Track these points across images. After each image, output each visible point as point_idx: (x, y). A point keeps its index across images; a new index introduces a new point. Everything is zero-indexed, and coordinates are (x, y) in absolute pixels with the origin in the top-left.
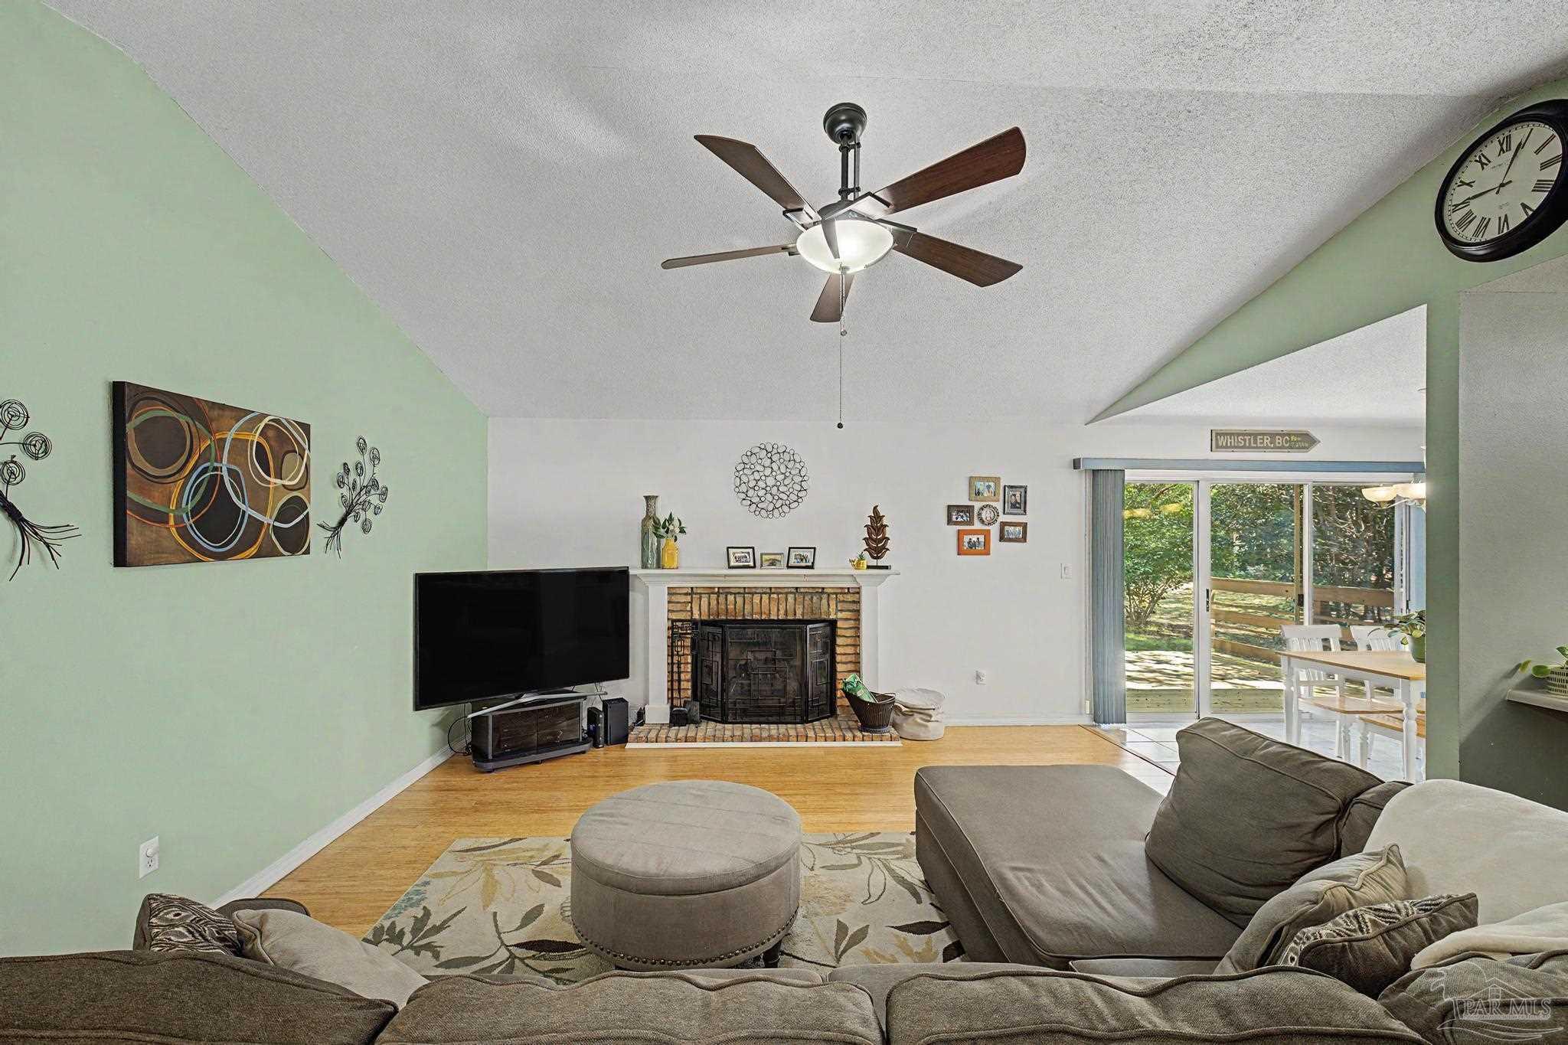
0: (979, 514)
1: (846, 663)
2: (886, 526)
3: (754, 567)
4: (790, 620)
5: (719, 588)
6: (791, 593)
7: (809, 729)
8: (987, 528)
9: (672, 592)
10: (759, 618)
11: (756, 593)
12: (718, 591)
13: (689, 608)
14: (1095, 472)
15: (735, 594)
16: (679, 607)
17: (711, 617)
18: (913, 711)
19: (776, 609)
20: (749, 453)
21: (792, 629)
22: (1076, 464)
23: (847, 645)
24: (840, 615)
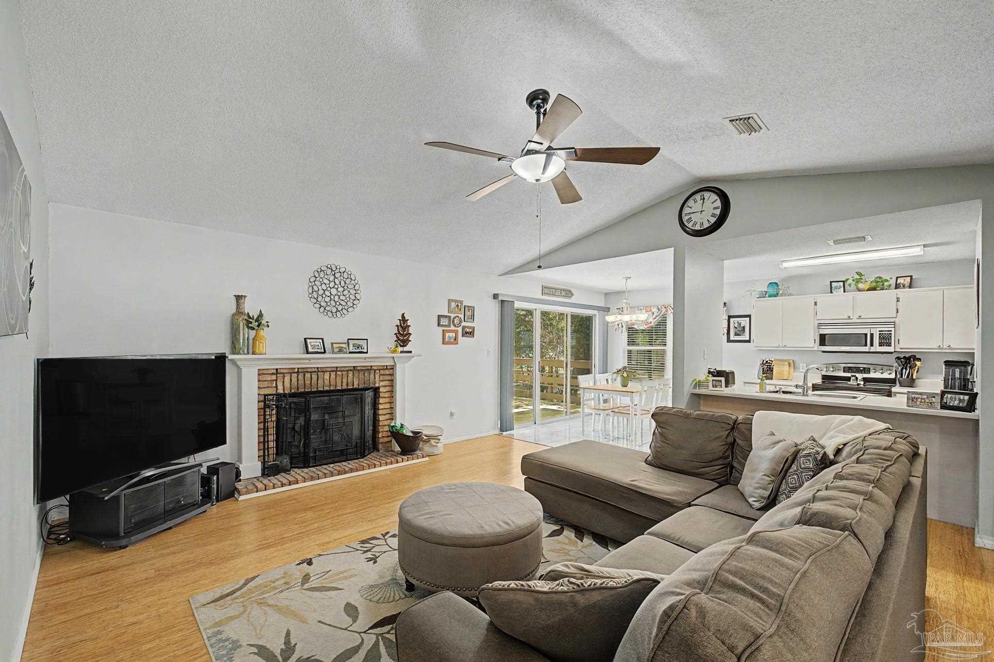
0: (453, 321)
1: (385, 415)
2: (409, 326)
3: (325, 352)
4: (350, 389)
5: (298, 369)
6: (350, 370)
7: (364, 462)
8: (456, 329)
9: (261, 373)
10: (328, 389)
11: (326, 371)
12: (298, 371)
13: (274, 385)
14: (502, 301)
15: (311, 372)
16: (266, 384)
17: (293, 391)
18: (430, 438)
19: (340, 382)
20: (319, 270)
21: (355, 395)
22: (495, 296)
23: (386, 403)
24: (382, 384)
